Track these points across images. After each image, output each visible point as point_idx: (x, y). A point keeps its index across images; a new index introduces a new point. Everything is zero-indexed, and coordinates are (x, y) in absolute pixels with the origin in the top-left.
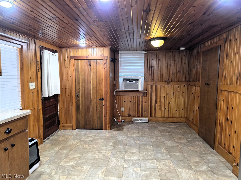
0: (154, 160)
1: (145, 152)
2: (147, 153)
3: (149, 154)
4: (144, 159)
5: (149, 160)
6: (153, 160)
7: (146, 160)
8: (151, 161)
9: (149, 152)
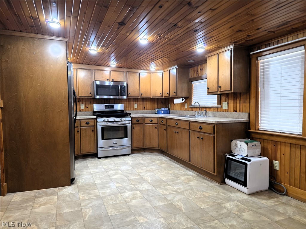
0: (103, 196)
1: (118, 203)
2: (114, 202)
3: (111, 202)
4: (116, 194)
5: (110, 195)
6: (105, 195)
7: (113, 194)
8: (107, 194)
9: (111, 204)
